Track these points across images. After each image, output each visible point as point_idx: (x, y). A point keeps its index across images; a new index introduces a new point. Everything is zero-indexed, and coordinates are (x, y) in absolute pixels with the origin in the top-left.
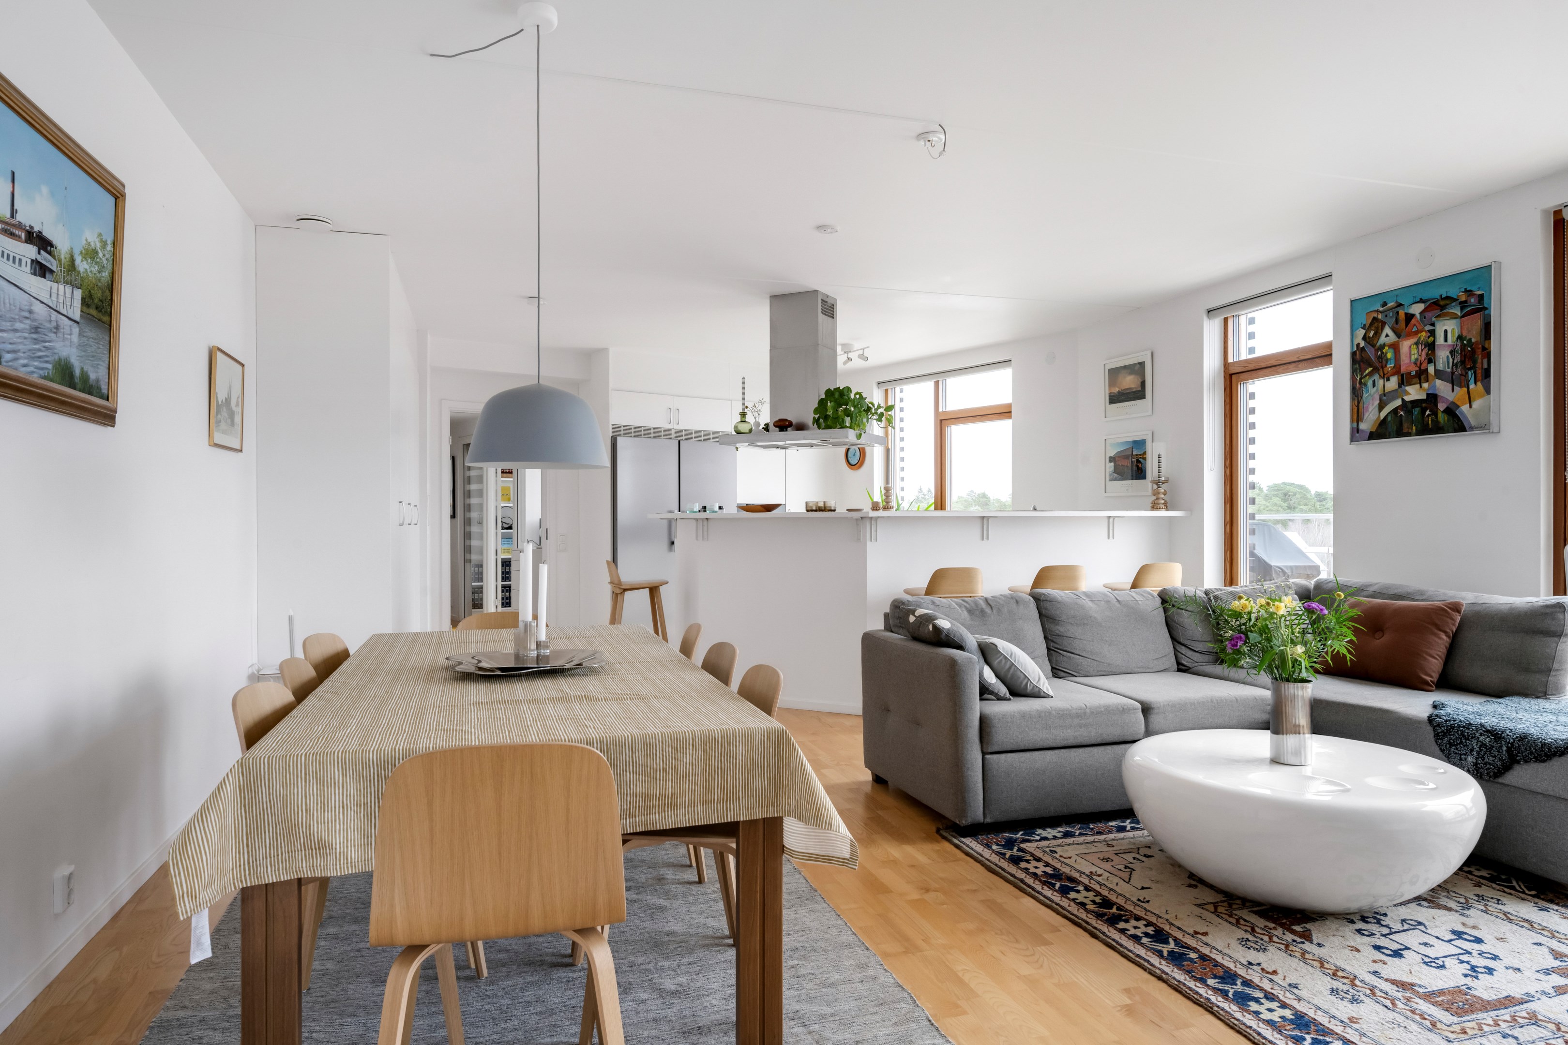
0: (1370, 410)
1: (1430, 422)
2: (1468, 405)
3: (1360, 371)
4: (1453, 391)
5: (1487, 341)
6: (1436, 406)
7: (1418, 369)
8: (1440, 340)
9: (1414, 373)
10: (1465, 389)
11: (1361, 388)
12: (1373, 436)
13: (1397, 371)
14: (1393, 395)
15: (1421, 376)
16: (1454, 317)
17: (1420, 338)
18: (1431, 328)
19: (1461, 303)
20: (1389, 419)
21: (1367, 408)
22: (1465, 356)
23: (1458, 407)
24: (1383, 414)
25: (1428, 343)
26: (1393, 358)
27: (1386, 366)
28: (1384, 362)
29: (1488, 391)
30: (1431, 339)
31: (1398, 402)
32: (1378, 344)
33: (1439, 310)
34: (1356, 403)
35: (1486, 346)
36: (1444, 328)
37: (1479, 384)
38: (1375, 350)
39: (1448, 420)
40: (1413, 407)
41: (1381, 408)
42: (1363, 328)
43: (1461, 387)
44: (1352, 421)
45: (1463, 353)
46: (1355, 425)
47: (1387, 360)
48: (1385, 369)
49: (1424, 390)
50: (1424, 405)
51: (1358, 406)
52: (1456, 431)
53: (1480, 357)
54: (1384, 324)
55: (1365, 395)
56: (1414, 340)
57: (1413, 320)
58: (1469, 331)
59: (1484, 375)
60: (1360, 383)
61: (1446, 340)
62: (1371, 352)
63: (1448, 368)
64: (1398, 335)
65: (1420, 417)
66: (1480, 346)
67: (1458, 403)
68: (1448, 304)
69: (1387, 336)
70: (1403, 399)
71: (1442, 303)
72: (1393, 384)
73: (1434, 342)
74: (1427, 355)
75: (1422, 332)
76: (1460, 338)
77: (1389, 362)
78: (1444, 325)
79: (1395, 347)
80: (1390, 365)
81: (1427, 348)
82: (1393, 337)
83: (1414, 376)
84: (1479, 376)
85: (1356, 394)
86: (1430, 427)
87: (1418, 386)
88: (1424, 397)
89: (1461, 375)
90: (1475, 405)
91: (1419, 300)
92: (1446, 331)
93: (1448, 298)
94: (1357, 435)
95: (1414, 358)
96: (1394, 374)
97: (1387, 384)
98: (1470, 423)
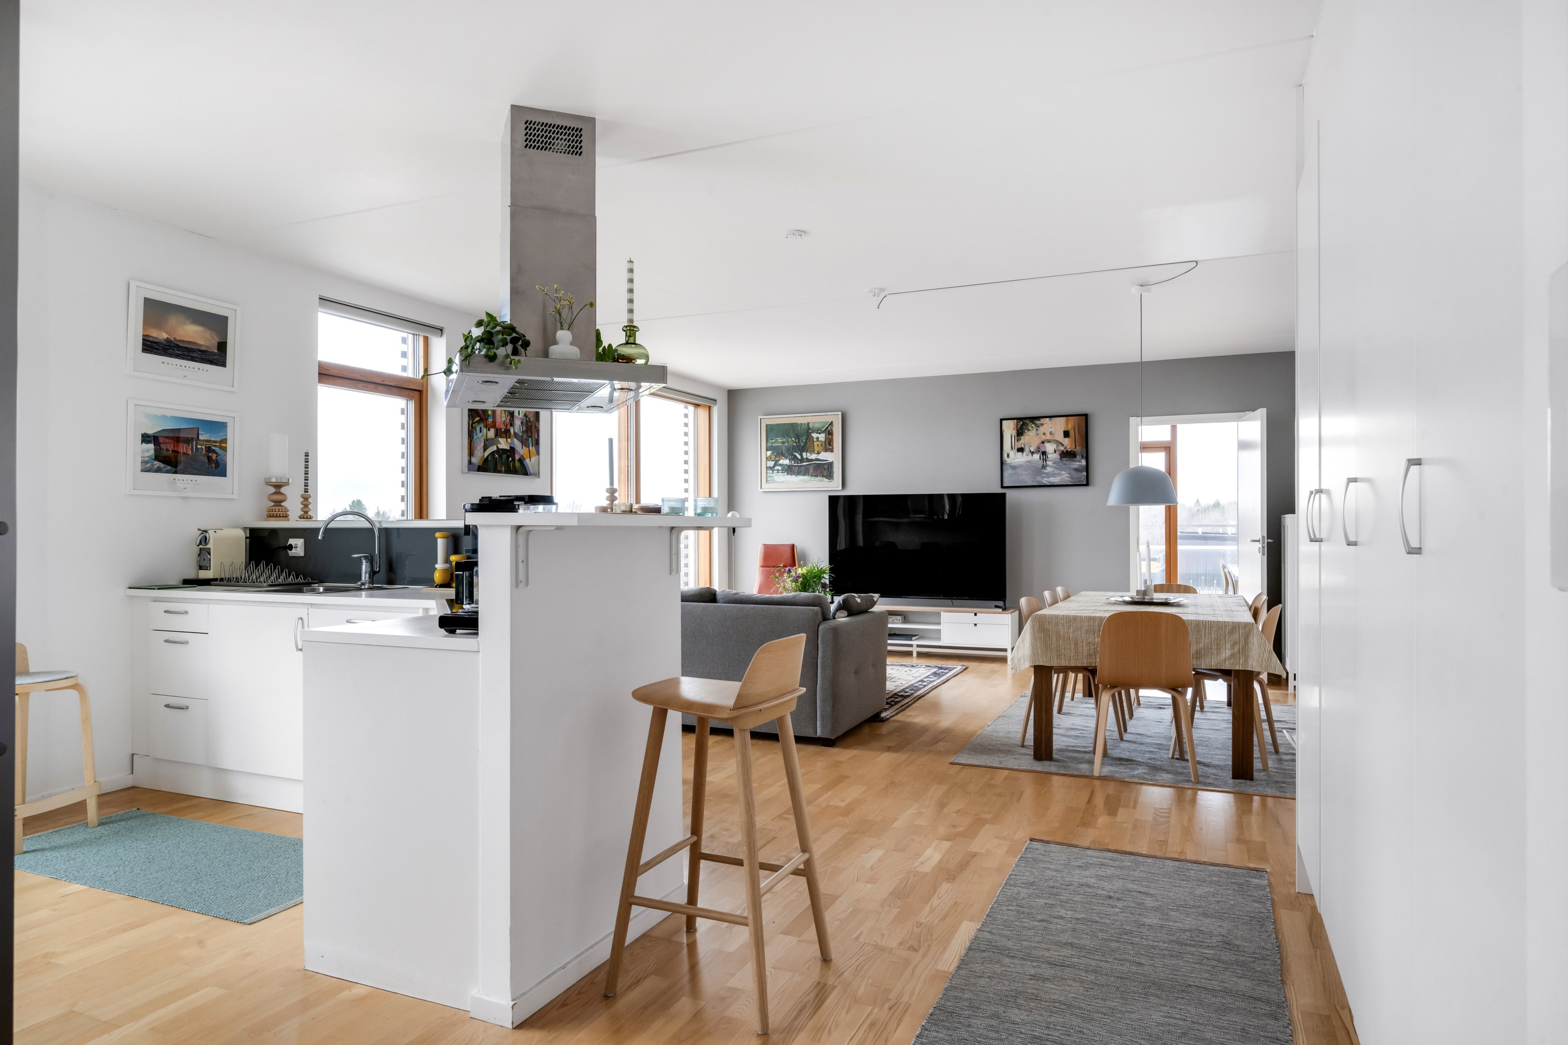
0: (478, 449)
2: (529, 459)
4: (522, 448)
5: (536, 423)
6: (514, 456)
7: (505, 428)
8: (515, 413)
9: (503, 430)
10: (528, 449)
13: (494, 425)
15: (506, 434)
20: (490, 458)
21: (476, 446)
23: (525, 459)
26: (492, 415)
27: (488, 419)
28: (487, 416)
29: (538, 453)
31: (494, 448)
35: (537, 425)
37: (534, 447)
39: (521, 466)
40: (503, 454)
43: (526, 447)
47: (488, 415)
49: (508, 443)
50: (508, 453)
52: (524, 474)
53: (534, 431)
55: (475, 437)
59: (536, 442)
60: (472, 427)
61: (519, 415)
65: (506, 460)
66: (534, 424)
67: (525, 457)
70: (497, 447)
72: (491, 433)
74: (510, 419)
76: (525, 415)
80: (490, 420)
81: (509, 416)
84: (534, 443)
87: (505, 439)
88: (508, 448)
89: (526, 439)
90: (533, 459)
95: (503, 419)
96: (492, 427)
97: (488, 432)
98: (530, 471)
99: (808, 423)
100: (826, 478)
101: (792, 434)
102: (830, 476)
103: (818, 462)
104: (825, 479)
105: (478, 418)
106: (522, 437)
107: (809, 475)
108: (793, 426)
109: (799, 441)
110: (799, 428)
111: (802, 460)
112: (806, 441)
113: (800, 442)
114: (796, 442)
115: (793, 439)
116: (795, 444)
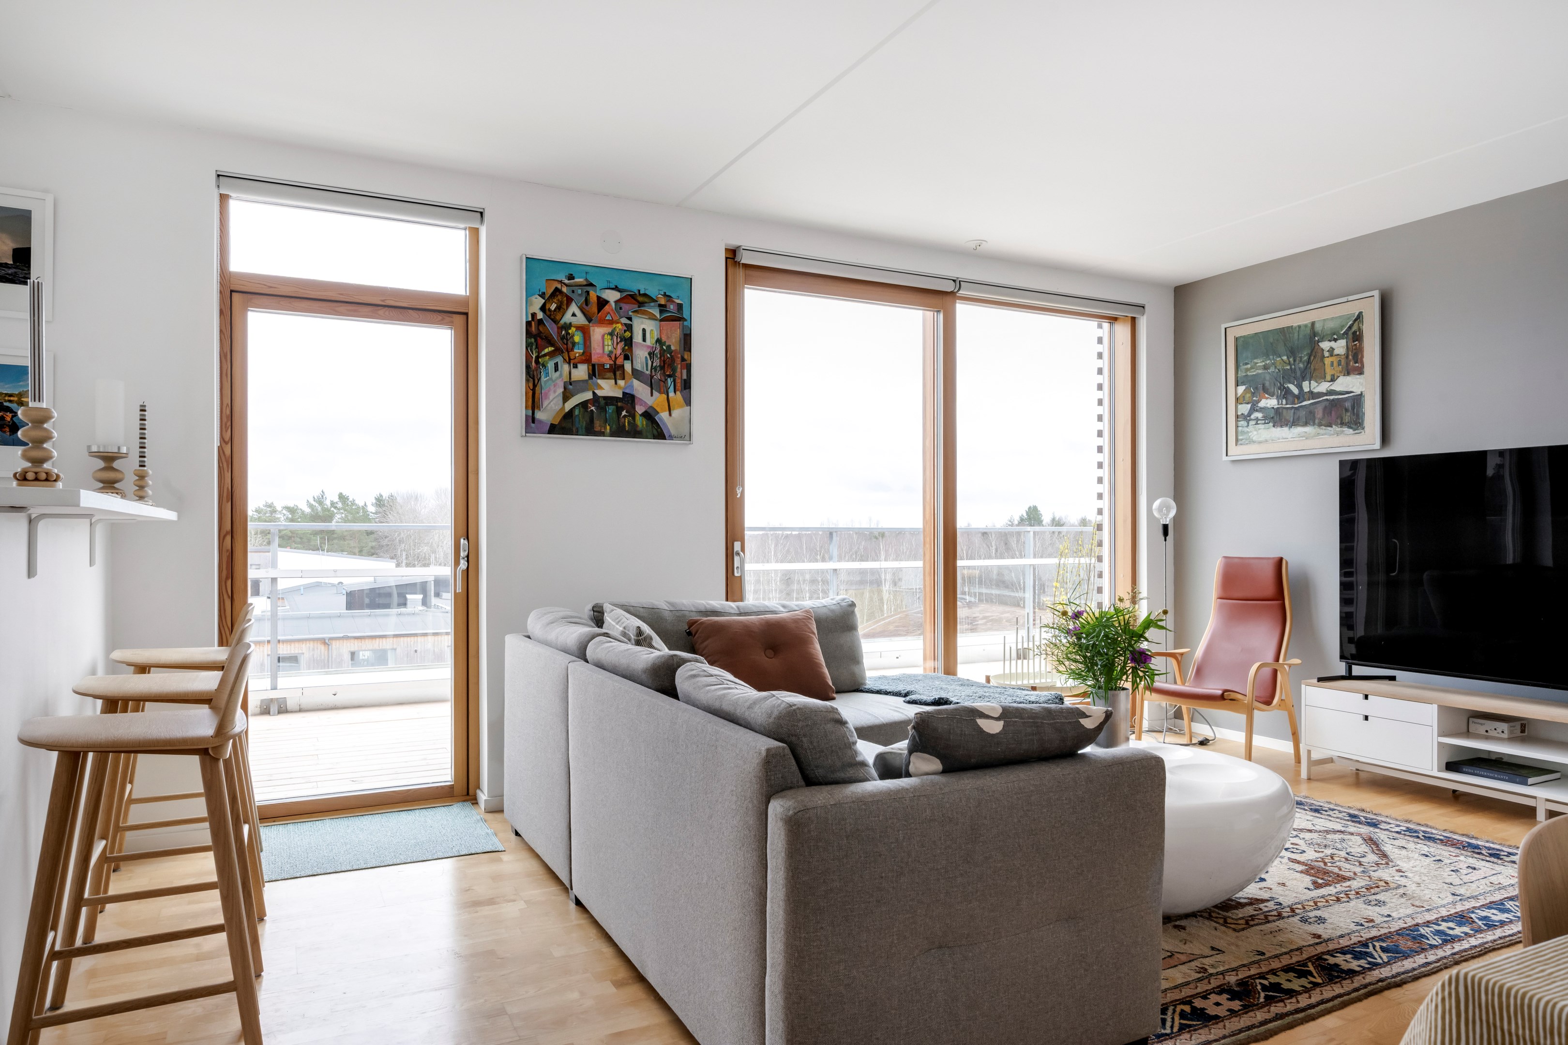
0: (551, 398)
1: (627, 425)
2: (667, 412)
3: (537, 347)
4: (652, 395)
5: (687, 353)
6: (633, 407)
7: (612, 363)
8: (638, 338)
9: (607, 367)
10: (665, 396)
11: (537, 369)
12: (553, 429)
13: (586, 358)
14: (582, 386)
15: (616, 371)
16: (652, 317)
17: (614, 329)
18: (628, 322)
19: (660, 306)
20: (577, 412)
22: (664, 361)
23: (658, 413)
24: (569, 406)
25: (624, 337)
26: (582, 342)
27: (572, 350)
28: (570, 345)
29: (688, 402)
30: (628, 334)
31: (588, 396)
32: (562, 322)
33: (637, 306)
34: (531, 385)
35: (686, 357)
36: (643, 326)
37: (678, 393)
38: (558, 328)
39: (646, 424)
40: (607, 404)
41: (566, 397)
42: (542, 295)
43: (660, 392)
44: (526, 407)
45: (662, 358)
46: (530, 413)
47: (574, 344)
48: (572, 353)
49: (620, 388)
50: (619, 404)
51: (534, 391)
52: (655, 438)
53: (679, 366)
54: (570, 300)
55: (543, 379)
56: (609, 329)
57: (607, 307)
58: (668, 338)
59: (683, 385)
60: (537, 362)
61: (644, 340)
62: (551, 328)
63: (647, 370)
64: (589, 318)
65: (615, 415)
66: (680, 355)
67: (658, 409)
68: (646, 303)
69: (574, 315)
70: (594, 393)
71: (640, 299)
72: (581, 372)
73: (631, 338)
74: (623, 350)
75: (618, 323)
76: (659, 341)
77: (576, 347)
78: (642, 323)
79: (585, 331)
80: (578, 351)
81: (623, 343)
82: (581, 319)
83: (609, 370)
84: (679, 385)
85: (533, 375)
86: (627, 429)
87: (613, 381)
89: (660, 380)
90: (675, 413)
91: (614, 287)
92: (644, 330)
93: (645, 295)
94: (533, 425)
95: (608, 349)
96: (582, 362)
97: (574, 371)
98: (669, 431)
99: (1313, 324)
100: (1350, 427)
101: (1281, 348)
102: (1356, 423)
103: (1332, 397)
104: (1346, 429)
105: (551, 349)
106: (652, 377)
107: (1314, 424)
108: (1284, 332)
109: (1295, 361)
110: (1296, 335)
111: (1301, 397)
112: (1309, 359)
113: (1297, 362)
114: (1289, 364)
115: (1285, 358)
116: (1288, 367)
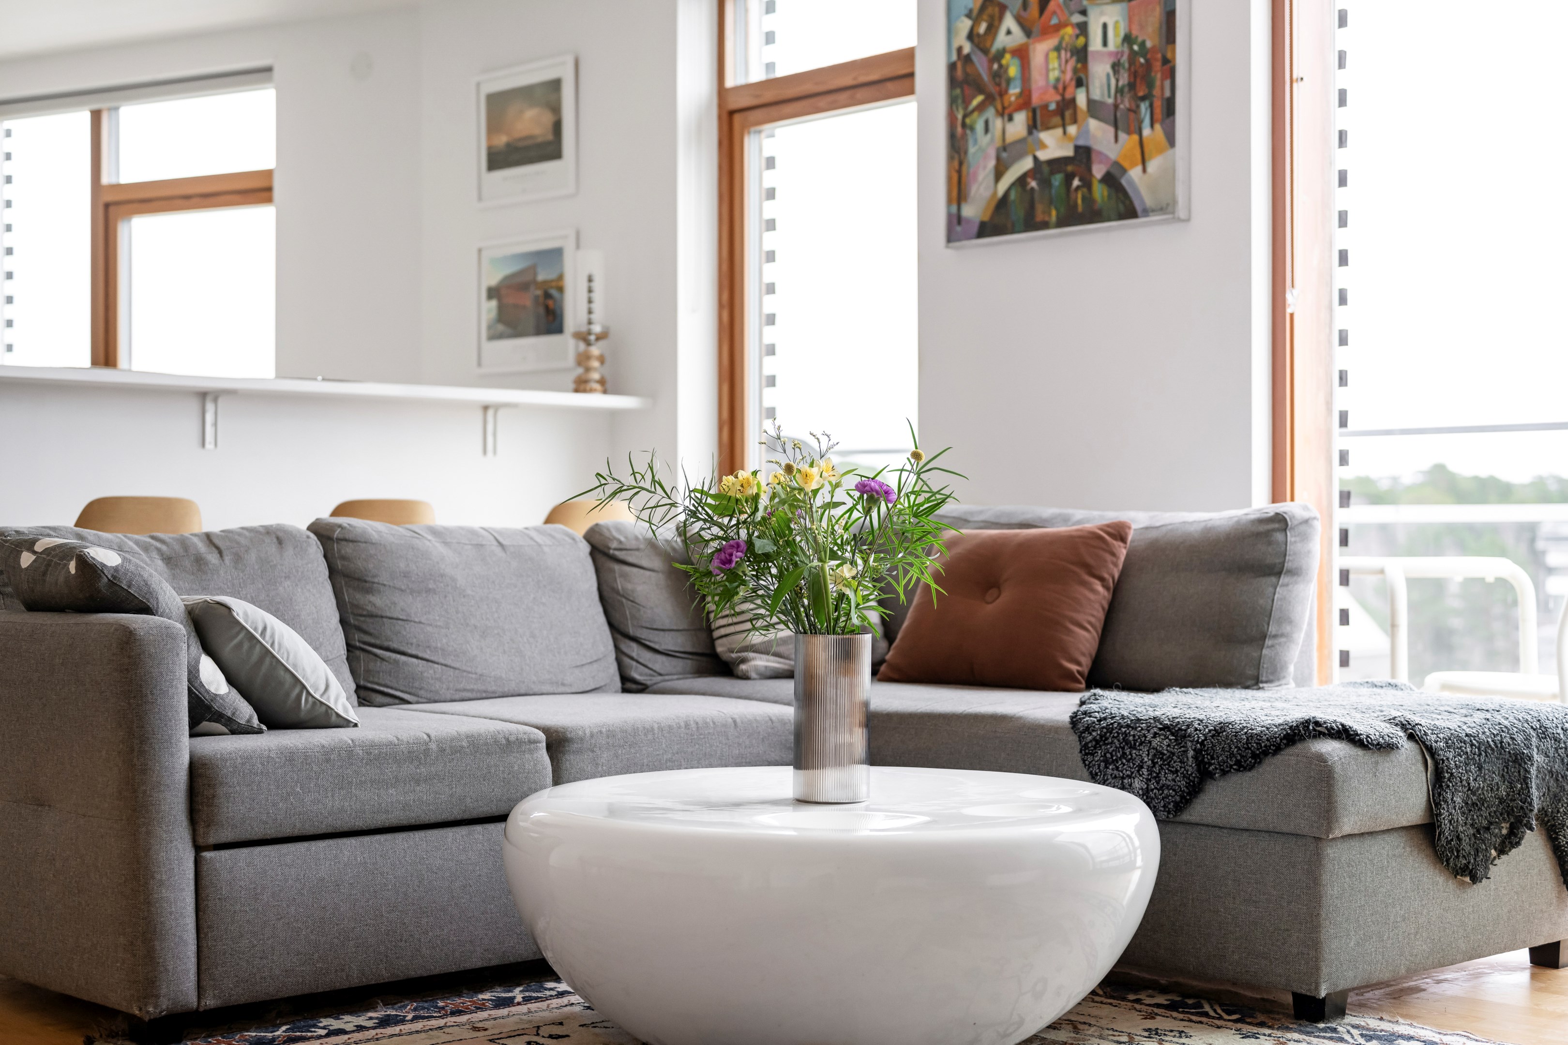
0: (980, 178)
2: (1140, 167)
3: (963, 101)
4: (1116, 139)
5: (1170, 47)
6: (1089, 170)
7: (1059, 97)
8: (1095, 44)
9: (1053, 107)
10: (1136, 137)
11: (964, 135)
12: (984, 230)
13: (1025, 101)
14: (1019, 148)
15: (1065, 111)
17: (1062, 38)
18: (1082, 18)
20: (1013, 196)
23: (1124, 171)
24: (1002, 186)
25: (1076, 47)
26: (1019, 76)
27: (1006, 92)
28: (1004, 85)
29: (1171, 140)
30: (1081, 41)
31: (1027, 164)
32: (994, 49)
34: (956, 164)
35: (1169, 56)
36: (1103, 19)
37: (1158, 127)
38: (989, 61)
39: (1109, 196)
40: (1052, 173)
41: (999, 173)
42: (969, 16)
43: (1129, 132)
44: (949, 202)
46: (954, 209)
47: (1009, 81)
48: (1006, 98)
49: (1070, 139)
50: (1069, 168)
51: (959, 172)
52: (1121, 216)
53: (1159, 75)
54: (1003, 10)
55: (972, 150)
56: (1054, 41)
57: (1052, 4)
58: (1141, 26)
59: (1165, 110)
60: (964, 125)
61: (1105, 43)
62: (980, 63)
64: (1028, 33)
66: (1159, 55)
67: (1125, 164)
69: (1009, 32)
70: (1035, 158)
72: (1019, 124)
73: (1086, 46)
74: (1075, 70)
75: (1068, 25)
76: (1128, 39)
77: (1012, 85)
78: (1102, 14)
79: (1022, 54)
80: (1014, 91)
81: (1074, 58)
82: (1018, 37)
83: (1055, 112)
84: (1158, 111)
85: (957, 146)
87: (1060, 130)
88: (1070, 152)
89: (1129, 109)
90: (1153, 165)
92: (1105, 26)
94: (958, 227)
95: (1054, 76)
96: (1020, 108)
97: (1008, 126)
98: (1143, 201)
